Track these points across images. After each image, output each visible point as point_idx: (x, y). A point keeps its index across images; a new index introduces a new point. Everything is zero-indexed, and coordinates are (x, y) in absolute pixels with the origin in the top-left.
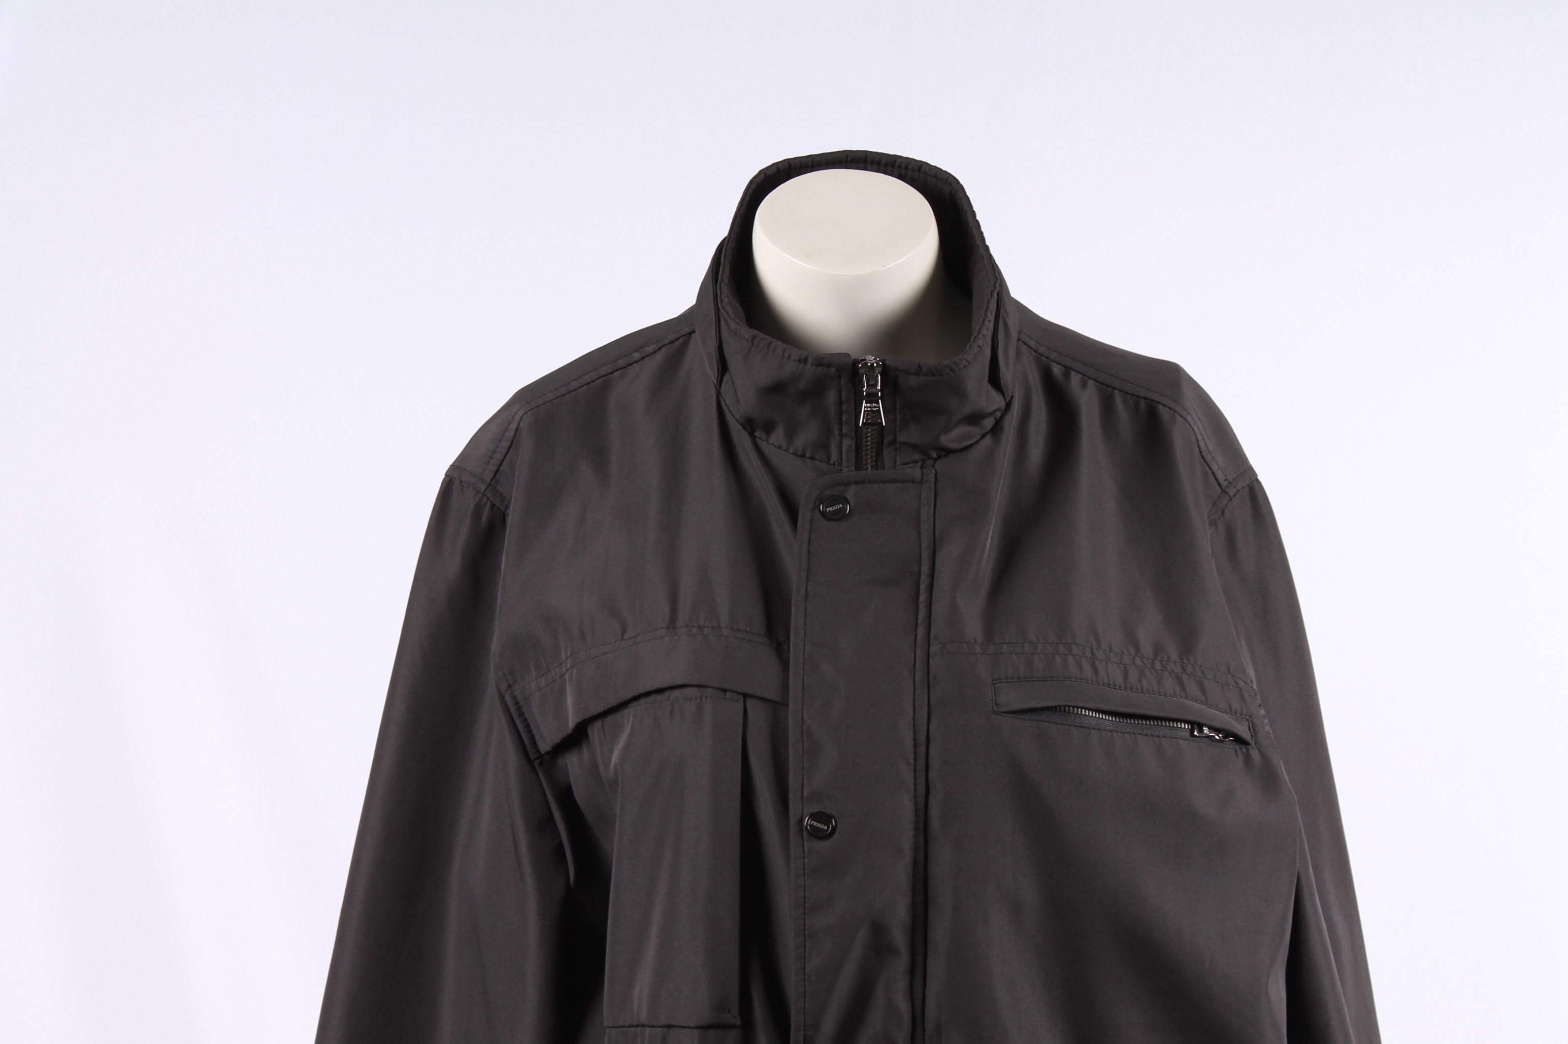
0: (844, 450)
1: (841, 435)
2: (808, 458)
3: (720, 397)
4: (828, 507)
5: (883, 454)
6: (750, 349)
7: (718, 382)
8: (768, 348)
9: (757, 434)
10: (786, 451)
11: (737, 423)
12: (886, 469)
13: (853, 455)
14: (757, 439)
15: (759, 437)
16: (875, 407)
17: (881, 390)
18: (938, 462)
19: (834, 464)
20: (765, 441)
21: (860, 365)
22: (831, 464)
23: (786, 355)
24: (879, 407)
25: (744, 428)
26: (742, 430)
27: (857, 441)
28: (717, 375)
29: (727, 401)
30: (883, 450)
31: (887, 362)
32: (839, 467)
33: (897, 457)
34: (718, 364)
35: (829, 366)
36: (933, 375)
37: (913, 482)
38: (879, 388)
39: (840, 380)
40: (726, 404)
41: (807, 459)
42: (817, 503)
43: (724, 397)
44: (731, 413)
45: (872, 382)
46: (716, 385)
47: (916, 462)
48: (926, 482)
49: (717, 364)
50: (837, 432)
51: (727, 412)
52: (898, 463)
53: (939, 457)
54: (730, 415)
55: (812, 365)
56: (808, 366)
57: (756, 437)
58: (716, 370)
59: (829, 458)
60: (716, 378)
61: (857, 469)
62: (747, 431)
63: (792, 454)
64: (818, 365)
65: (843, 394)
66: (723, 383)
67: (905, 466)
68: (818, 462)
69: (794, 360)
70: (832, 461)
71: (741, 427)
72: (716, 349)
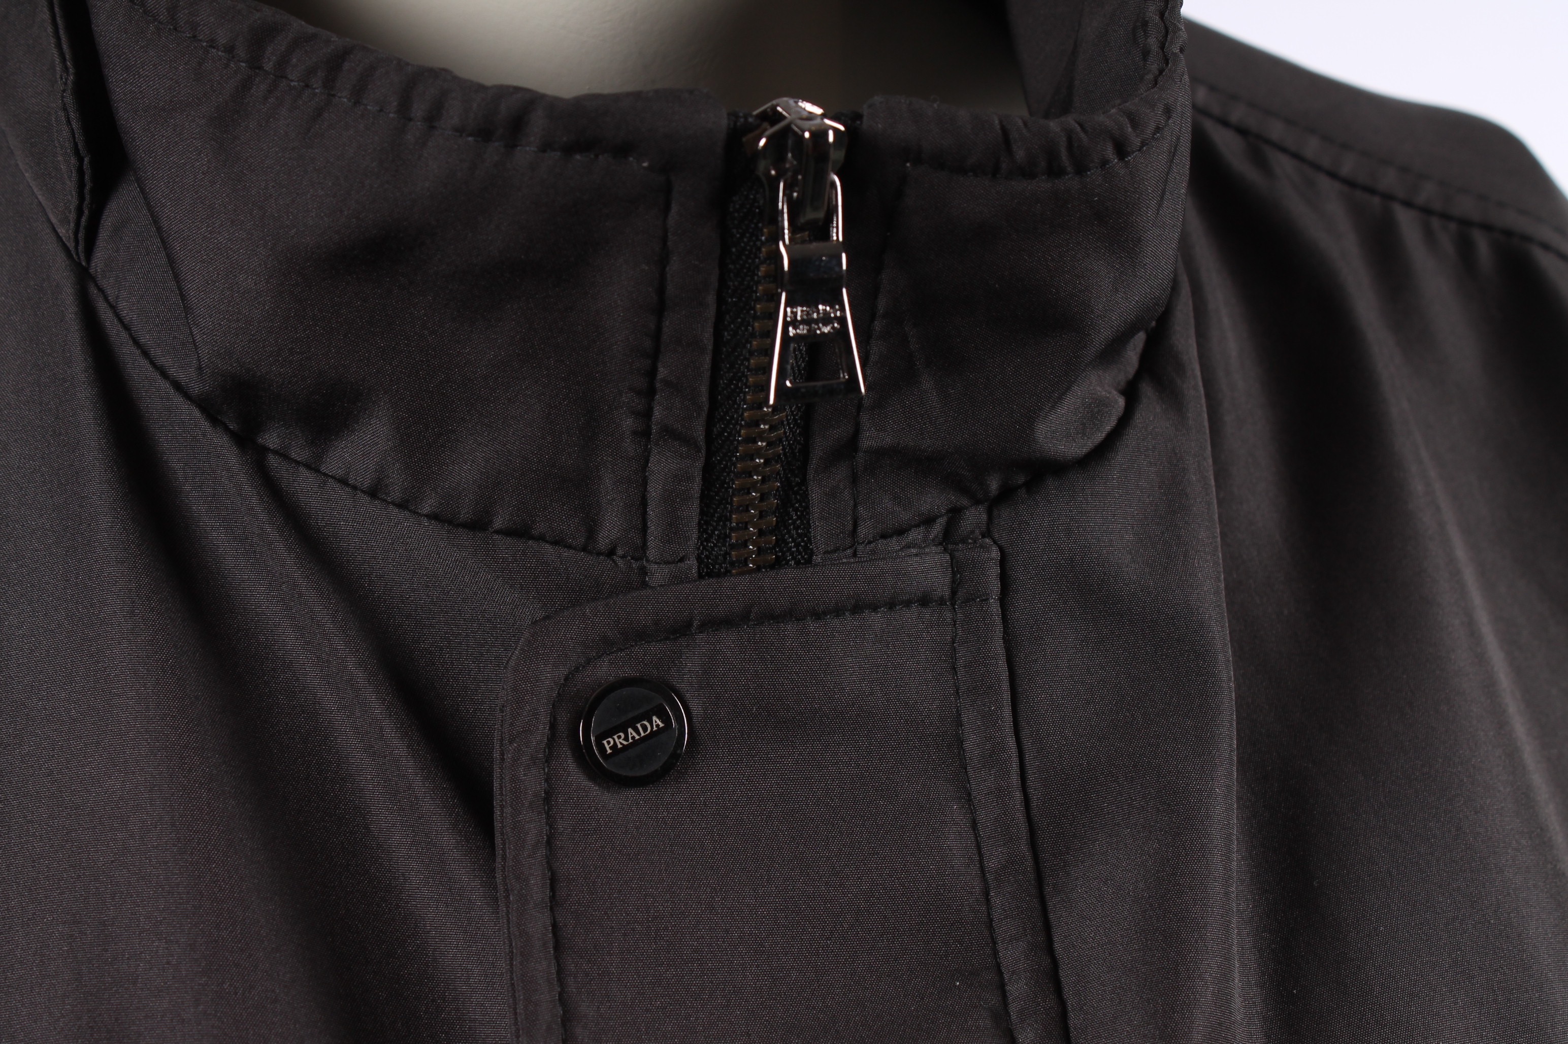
0: (655, 491)
1: (644, 434)
2: (498, 532)
3: (93, 291)
4: (609, 733)
5: (805, 496)
6: (245, 85)
7: (81, 235)
8: (329, 83)
9: (271, 439)
10: (402, 505)
11: (178, 399)
12: (817, 559)
13: (692, 511)
14: (273, 461)
15: (276, 452)
16: (826, 319)
17: (848, 244)
18: (1004, 514)
19: (611, 553)
20: (308, 467)
21: (763, 142)
22: (599, 554)
23: (419, 109)
24: (842, 320)
25: (214, 419)
26: (205, 425)
27: (709, 454)
28: (74, 202)
29: (122, 305)
30: (804, 481)
31: (866, 124)
32: (635, 565)
33: (860, 509)
34: (81, 160)
35: (623, 150)
36: (1054, 171)
37: (924, 601)
38: (838, 233)
39: (667, 208)
40: (121, 320)
41: (496, 537)
42: (563, 718)
43: (110, 292)
44: (146, 354)
45: (810, 215)
46: (71, 245)
47: (928, 521)
48: (966, 601)
49: (73, 160)
50: (628, 423)
51: (127, 352)
52: (863, 531)
53: (1006, 494)
54: (144, 362)
55: (546, 146)
56: (526, 153)
57: (265, 450)
58: (71, 184)
59: (591, 533)
60: (72, 216)
61: (707, 571)
62: (226, 429)
63: (433, 517)
64: (569, 150)
65: (674, 266)
66: (104, 234)
67: (894, 544)
68: (548, 547)
69: (460, 131)
70: (604, 540)
71: (197, 413)
72: (69, 99)
